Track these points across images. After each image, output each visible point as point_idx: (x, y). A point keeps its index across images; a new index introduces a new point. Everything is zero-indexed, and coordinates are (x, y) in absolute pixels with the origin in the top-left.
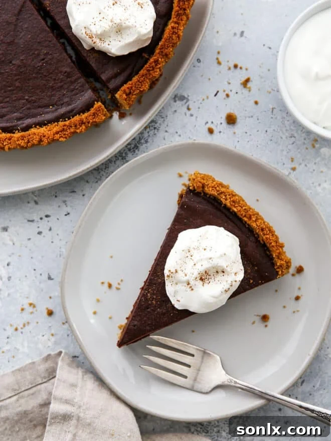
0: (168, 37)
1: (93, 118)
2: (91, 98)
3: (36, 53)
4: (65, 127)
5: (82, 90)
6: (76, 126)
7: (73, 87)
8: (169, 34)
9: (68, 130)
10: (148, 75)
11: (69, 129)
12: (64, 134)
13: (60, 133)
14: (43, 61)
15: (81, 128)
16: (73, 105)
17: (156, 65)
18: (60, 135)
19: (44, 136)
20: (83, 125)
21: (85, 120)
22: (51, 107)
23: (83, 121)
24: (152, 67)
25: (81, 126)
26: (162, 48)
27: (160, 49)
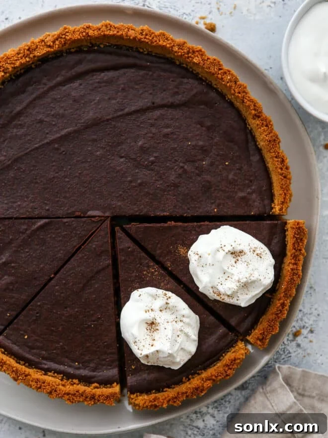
0: (289, 279)
1: (105, 400)
2: (113, 377)
3: (92, 312)
4: (77, 393)
5: (110, 365)
6: (87, 397)
7: (104, 358)
8: (290, 276)
9: (78, 397)
10: (277, 318)
11: (80, 397)
12: (73, 399)
13: (70, 396)
14: (92, 322)
15: (89, 402)
16: (95, 373)
17: (283, 308)
18: (69, 397)
19: (56, 391)
20: (93, 400)
21: (96, 397)
22: (77, 364)
23: (95, 397)
24: (280, 310)
25: (91, 400)
26: (286, 291)
27: (284, 292)
